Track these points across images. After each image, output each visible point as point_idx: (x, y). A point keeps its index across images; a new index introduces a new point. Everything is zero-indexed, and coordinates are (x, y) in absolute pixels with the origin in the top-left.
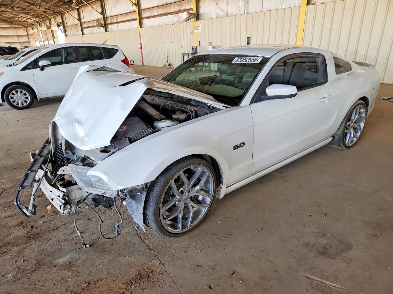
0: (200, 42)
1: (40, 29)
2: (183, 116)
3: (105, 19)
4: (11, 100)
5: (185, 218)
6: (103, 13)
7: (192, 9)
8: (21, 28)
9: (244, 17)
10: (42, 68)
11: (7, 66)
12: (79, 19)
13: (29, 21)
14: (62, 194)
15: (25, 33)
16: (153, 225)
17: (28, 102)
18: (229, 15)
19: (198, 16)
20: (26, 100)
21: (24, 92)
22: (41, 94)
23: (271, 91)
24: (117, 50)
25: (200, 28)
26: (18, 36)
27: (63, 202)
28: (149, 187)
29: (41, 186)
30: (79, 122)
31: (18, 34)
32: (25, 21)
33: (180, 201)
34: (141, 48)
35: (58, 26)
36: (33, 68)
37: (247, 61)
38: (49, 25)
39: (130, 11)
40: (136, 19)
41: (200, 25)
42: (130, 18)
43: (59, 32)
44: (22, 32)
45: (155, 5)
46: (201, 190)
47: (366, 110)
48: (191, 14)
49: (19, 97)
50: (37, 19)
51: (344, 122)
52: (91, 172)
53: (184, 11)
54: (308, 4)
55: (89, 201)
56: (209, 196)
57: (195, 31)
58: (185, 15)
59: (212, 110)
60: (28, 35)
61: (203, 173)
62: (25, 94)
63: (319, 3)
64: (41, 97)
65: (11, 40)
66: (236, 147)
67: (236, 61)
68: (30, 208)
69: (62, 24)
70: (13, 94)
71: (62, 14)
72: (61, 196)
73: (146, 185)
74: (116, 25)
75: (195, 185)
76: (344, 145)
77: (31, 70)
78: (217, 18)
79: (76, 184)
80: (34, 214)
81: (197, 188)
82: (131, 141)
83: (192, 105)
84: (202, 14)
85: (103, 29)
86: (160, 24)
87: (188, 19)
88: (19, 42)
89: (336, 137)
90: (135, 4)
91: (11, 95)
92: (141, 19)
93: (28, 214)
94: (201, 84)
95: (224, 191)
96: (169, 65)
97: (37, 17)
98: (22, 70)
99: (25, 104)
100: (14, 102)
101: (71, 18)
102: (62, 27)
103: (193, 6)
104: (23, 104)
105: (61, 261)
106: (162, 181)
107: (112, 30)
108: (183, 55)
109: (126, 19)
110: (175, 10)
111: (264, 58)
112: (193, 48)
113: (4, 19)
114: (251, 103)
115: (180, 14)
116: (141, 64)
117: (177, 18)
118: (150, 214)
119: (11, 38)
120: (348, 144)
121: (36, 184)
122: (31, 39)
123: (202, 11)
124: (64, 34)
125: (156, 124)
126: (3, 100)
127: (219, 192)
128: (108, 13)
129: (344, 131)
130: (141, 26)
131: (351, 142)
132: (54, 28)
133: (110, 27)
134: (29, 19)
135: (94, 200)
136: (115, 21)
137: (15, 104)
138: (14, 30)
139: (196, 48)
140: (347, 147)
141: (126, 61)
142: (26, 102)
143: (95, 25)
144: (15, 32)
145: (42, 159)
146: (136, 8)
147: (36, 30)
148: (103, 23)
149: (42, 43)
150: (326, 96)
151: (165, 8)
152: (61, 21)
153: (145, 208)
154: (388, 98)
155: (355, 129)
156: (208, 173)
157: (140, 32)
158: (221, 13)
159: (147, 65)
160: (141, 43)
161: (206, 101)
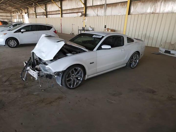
0: (86, 25)
1: (17, 14)
2: (75, 53)
3: (46, 12)
4: (9, 44)
5: (74, 84)
6: (46, 10)
7: (83, 12)
8: (8, 13)
9: (104, 17)
10: (22, 32)
11: (8, 30)
12: (35, 11)
13: (13, 10)
14: (37, 73)
15: (10, 15)
16: (64, 84)
17: (16, 45)
18: (98, 15)
19: (85, 15)
20: (15, 44)
21: (14, 41)
22: (21, 42)
23: (103, 47)
24: (52, 27)
25: (86, 20)
26: (7, 16)
27: (38, 75)
28: (64, 72)
29: (29, 72)
30: (43, 52)
31: (7, 15)
32: (11, 10)
33: (72, 78)
34: (61, 26)
35: (26, 13)
36: (18, 32)
37: (97, 37)
38: (21, 12)
39: (57, 10)
40: (60, 14)
41: (87, 19)
42: (57, 13)
43: (26, 16)
44: (8, 14)
45: (68, 9)
46: (79, 76)
47: (139, 56)
48: (83, 14)
49: (12, 43)
50: (16, 10)
51: (130, 59)
52: (47, 66)
53: (80, 12)
54: (128, 14)
55: (45, 76)
56: (82, 78)
57: (84, 21)
58: (80, 14)
59: (85, 51)
60: (11, 16)
61: (80, 70)
62: (15, 42)
63: (133, 15)
64: (21, 43)
65: (4, 18)
66: (91, 63)
67: (94, 36)
68: (25, 78)
69: (28, 13)
70: (10, 42)
71: (28, 9)
72: (37, 74)
73: (63, 71)
74: (51, 15)
75: (77, 74)
76: (130, 67)
77: (18, 33)
78: (93, 16)
79: (41, 70)
80: (26, 80)
81: (78, 75)
82: (59, 59)
83: (78, 49)
84: (87, 14)
85: (45, 17)
86: (70, 17)
87: (81, 16)
88: (7, 19)
89: (128, 64)
90: (60, 8)
91: (9, 42)
92: (62, 14)
93: (24, 80)
94: (82, 43)
95: (87, 77)
96: (73, 34)
97: (16, 9)
98: (14, 32)
99: (14, 46)
100: (10, 45)
101: (32, 11)
102: (27, 14)
103: (84, 11)
104: (13, 46)
105: (35, 93)
106: (67, 71)
107: (49, 17)
108: (79, 30)
109: (56, 13)
110: (76, 12)
111: (103, 36)
112: (83, 28)
113: (1, 8)
114: (97, 50)
115: (78, 13)
116: (61, 32)
117: (77, 15)
118: (63, 80)
119: (3, 17)
120: (132, 67)
121: (27, 71)
122: (12, 18)
123: (88, 13)
124: (28, 17)
125: (66, 54)
126: (6, 44)
127: (85, 77)
128: (48, 10)
129: (130, 62)
130: (62, 17)
131: (134, 66)
132: (24, 14)
133: (48, 16)
134: (13, 9)
135: (46, 76)
136: (51, 14)
137: (10, 46)
138: (5, 13)
139: (84, 28)
140: (132, 68)
141: (55, 32)
142: (15, 45)
143: (42, 14)
144: (6, 14)
145: (29, 64)
146: (60, 9)
147: (15, 14)
148: (45, 14)
149: (17, 20)
150: (123, 50)
151: (72, 10)
152: (27, 11)
153: (62, 79)
154: (154, 53)
155: (135, 62)
156: (82, 70)
157: (61, 19)
158: (95, 15)
159: (63, 33)
160: (61, 24)
161: (82, 48)
